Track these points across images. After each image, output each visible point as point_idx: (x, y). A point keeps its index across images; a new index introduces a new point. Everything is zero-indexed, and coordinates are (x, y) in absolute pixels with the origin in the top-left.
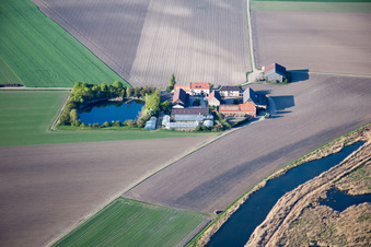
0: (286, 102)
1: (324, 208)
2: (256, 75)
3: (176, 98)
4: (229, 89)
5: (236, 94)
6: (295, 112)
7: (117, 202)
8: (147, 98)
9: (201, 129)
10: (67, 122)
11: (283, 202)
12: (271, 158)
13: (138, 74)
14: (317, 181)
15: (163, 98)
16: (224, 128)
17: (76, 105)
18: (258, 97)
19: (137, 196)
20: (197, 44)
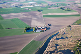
0: (49, 28)
1: (56, 40)
2: (45, 25)
3: (37, 28)
4: (43, 27)
6: (51, 29)
7: (32, 41)
8: (33, 29)
9: (40, 32)
10: (25, 32)
11: (51, 40)
12: (49, 35)
13: (32, 26)
14: (55, 37)
15: (35, 28)
16: (43, 32)
17: (25, 30)
18: (46, 28)
19: (34, 40)
20: (38, 22)
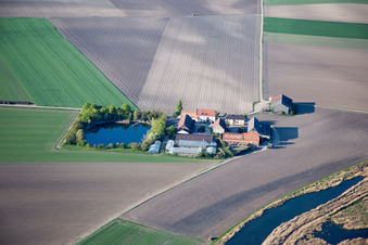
0: (291, 133)
1: (318, 240)
2: (263, 105)
3: (181, 124)
4: (235, 117)
5: (241, 123)
6: (298, 144)
7: (115, 223)
8: (153, 122)
9: (204, 155)
10: (73, 142)
11: (277, 232)
12: (270, 187)
13: (148, 98)
14: (313, 213)
15: (168, 123)
16: (227, 156)
17: (84, 126)
18: (262, 127)
19: (134, 218)
20: (208, 71)
